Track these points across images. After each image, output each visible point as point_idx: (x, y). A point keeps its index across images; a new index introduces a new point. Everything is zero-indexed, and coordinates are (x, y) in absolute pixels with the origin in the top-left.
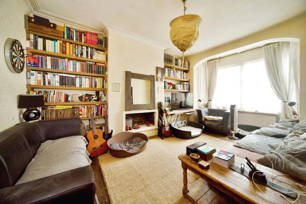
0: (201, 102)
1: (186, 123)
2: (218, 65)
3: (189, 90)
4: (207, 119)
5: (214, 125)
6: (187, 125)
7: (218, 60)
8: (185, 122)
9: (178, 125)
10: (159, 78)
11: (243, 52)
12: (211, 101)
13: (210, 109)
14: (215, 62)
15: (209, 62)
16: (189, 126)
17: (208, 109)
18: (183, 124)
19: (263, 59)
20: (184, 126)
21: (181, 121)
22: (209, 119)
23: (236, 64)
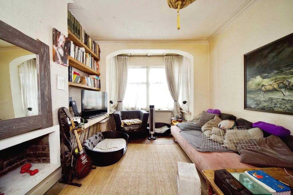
0: (112, 104)
1: (102, 135)
2: (128, 64)
3: (100, 87)
4: (127, 124)
5: (135, 129)
6: (102, 138)
7: (128, 57)
8: (100, 135)
9: (92, 143)
10: (60, 55)
11: (151, 56)
12: (121, 102)
13: (122, 112)
14: (126, 58)
15: (118, 57)
16: (105, 138)
17: (121, 112)
18: (99, 139)
19: (164, 66)
20: (100, 141)
21: (96, 135)
22: (130, 124)
23: (143, 66)
